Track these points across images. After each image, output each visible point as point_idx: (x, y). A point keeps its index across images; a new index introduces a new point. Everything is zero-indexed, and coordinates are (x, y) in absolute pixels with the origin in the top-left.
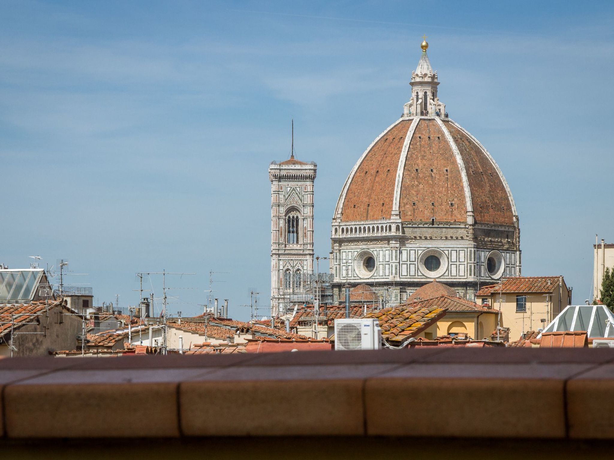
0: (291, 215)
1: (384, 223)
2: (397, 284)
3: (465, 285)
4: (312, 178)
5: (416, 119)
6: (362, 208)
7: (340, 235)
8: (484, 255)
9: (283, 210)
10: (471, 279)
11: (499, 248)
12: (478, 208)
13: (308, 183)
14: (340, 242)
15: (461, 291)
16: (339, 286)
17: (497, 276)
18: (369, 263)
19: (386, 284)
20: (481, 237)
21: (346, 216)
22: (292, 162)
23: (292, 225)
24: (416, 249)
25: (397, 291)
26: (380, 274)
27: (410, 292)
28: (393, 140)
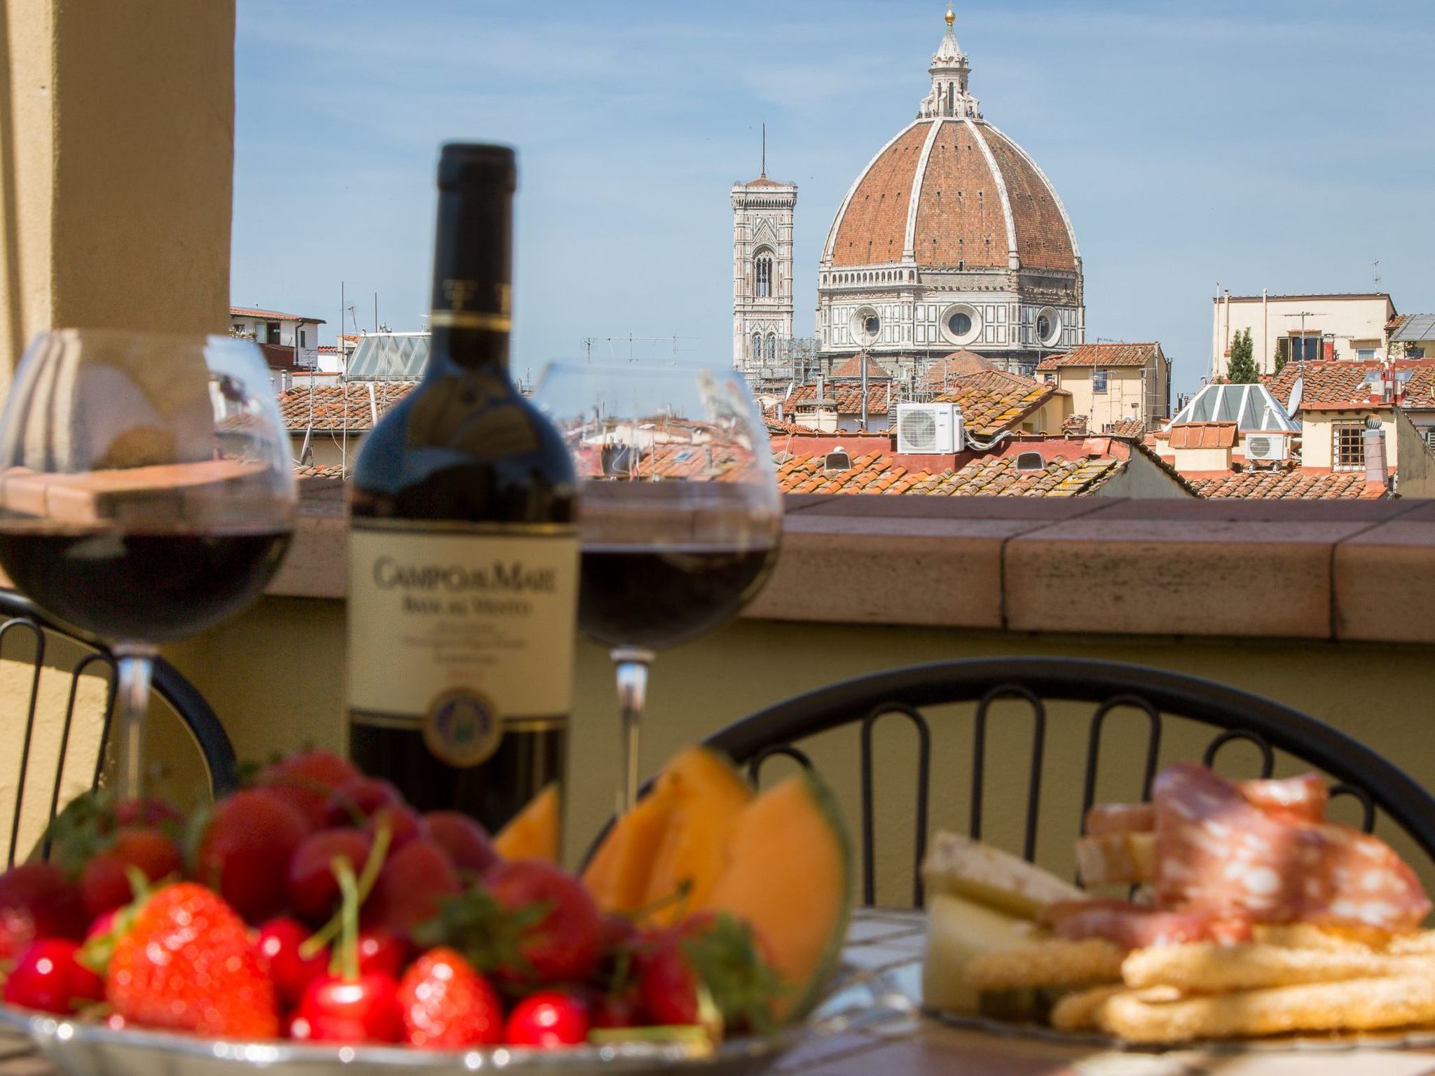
0: (762, 256)
1: (892, 267)
2: (908, 354)
3: (1006, 355)
4: (790, 205)
5: (938, 121)
6: (861, 248)
7: (830, 285)
8: (1033, 313)
9: (750, 250)
10: (1015, 346)
11: (1054, 303)
12: (1025, 247)
13: (786, 212)
14: (831, 294)
15: (999, 363)
16: (831, 357)
17: (1051, 342)
18: (872, 324)
19: (896, 354)
20: (1028, 287)
21: (838, 257)
22: (763, 182)
23: (763, 270)
24: (938, 304)
25: (910, 363)
26: (887, 339)
27: (928, 364)
28: (904, 151)
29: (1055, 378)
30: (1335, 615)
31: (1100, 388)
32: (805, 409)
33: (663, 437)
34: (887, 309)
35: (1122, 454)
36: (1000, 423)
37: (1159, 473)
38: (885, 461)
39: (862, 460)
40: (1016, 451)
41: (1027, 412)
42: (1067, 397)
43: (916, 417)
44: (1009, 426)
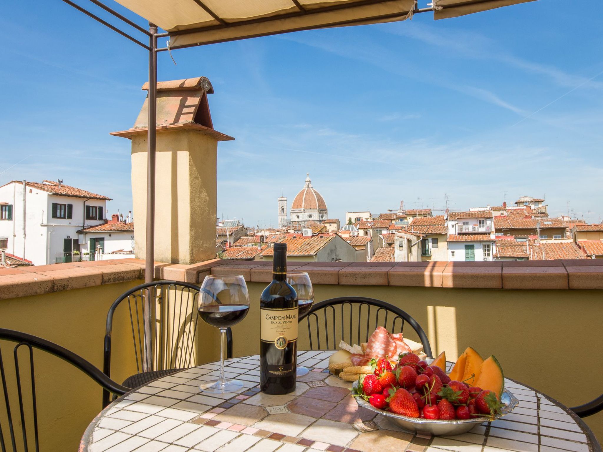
0: (282, 208)
1: (301, 209)
2: (303, 221)
3: (317, 221)
4: (286, 201)
5: (307, 189)
6: (296, 207)
7: (292, 212)
8: (321, 215)
9: (281, 207)
10: (318, 220)
11: (323, 213)
12: (319, 206)
13: (285, 201)
14: (292, 213)
15: (316, 222)
16: (292, 222)
17: (323, 219)
18: (298, 217)
19: (302, 221)
20: (320, 211)
21: (293, 208)
22: (282, 197)
23: (283, 210)
24: (307, 214)
25: (304, 222)
26: (300, 219)
27: (306, 222)
28: (302, 193)
29: (324, 224)
30: (389, 282)
31: (330, 225)
32: (289, 229)
33: (270, 233)
34: (300, 215)
35: (335, 235)
36: (317, 231)
37: (340, 238)
38: (301, 237)
39: (298, 237)
40: (320, 235)
41: (321, 230)
42: (326, 227)
43: (305, 231)
44: (319, 232)
